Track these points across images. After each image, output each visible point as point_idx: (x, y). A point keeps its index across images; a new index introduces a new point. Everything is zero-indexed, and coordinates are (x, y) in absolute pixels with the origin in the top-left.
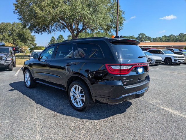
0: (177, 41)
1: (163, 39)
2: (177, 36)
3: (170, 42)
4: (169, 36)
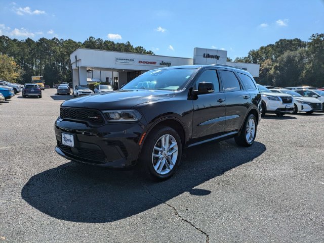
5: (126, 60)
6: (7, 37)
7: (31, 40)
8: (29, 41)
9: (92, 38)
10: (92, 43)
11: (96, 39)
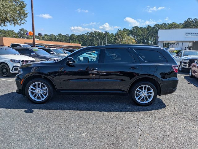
0: (58, 40)
1: (46, 38)
2: (57, 36)
3: (52, 41)
4: (50, 35)
5: (195, 33)
6: (137, 27)
7: (149, 26)
8: (148, 27)
9: (190, 19)
10: (189, 23)
11: (193, 19)
